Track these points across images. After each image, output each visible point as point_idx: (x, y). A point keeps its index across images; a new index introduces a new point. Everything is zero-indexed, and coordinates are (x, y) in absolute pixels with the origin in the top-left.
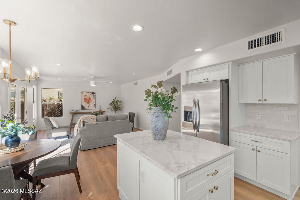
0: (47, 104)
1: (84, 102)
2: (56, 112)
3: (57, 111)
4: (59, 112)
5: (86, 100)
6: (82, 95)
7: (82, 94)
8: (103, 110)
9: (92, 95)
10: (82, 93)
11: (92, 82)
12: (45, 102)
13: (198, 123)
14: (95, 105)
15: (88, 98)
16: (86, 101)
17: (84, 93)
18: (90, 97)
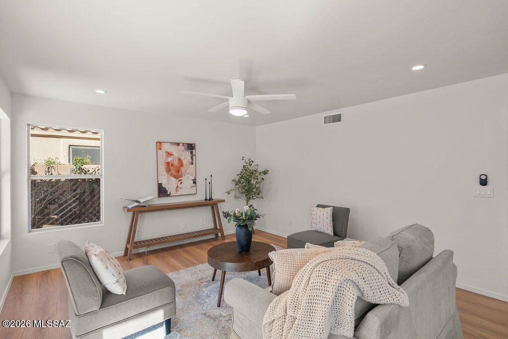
1: (165, 173)
2: (65, 202)
3: (70, 199)
4: (74, 202)
5: (171, 168)
6: (158, 150)
7: (161, 149)
8: (215, 197)
9: (188, 154)
10: (159, 144)
14: (195, 182)
15: (176, 163)
16: (170, 170)
17: (167, 147)
18: (182, 158)
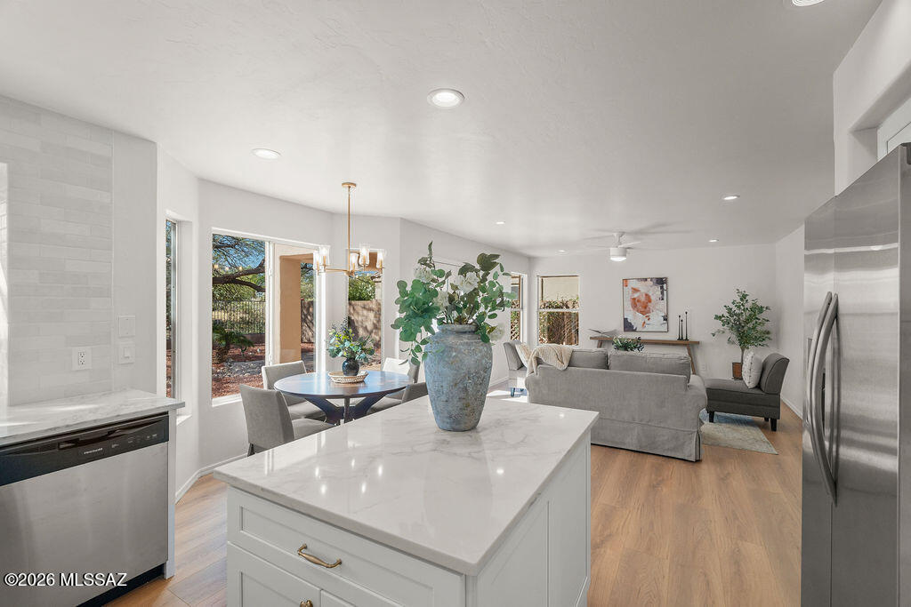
0: (570, 314)
1: (631, 308)
5: (638, 304)
6: (625, 287)
8: (693, 337)
9: (657, 289)
10: (625, 282)
11: (613, 250)
12: (567, 307)
13: (834, 454)
14: (665, 319)
15: (643, 299)
16: (636, 306)
17: (633, 284)
18: (650, 294)
